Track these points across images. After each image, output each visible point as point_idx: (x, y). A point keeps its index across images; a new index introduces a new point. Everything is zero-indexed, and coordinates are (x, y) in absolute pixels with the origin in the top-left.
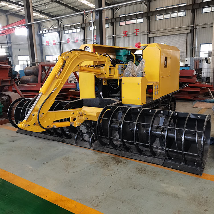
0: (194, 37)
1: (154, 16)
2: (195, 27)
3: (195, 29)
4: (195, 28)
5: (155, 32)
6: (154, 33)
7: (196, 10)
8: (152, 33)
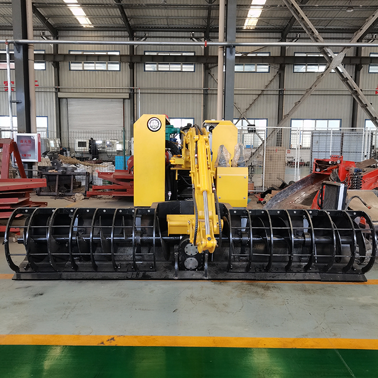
0: (135, 105)
1: (66, 64)
2: (135, 90)
3: (135, 94)
4: (135, 92)
5: (69, 90)
6: (67, 90)
7: (135, 65)
8: (64, 90)
